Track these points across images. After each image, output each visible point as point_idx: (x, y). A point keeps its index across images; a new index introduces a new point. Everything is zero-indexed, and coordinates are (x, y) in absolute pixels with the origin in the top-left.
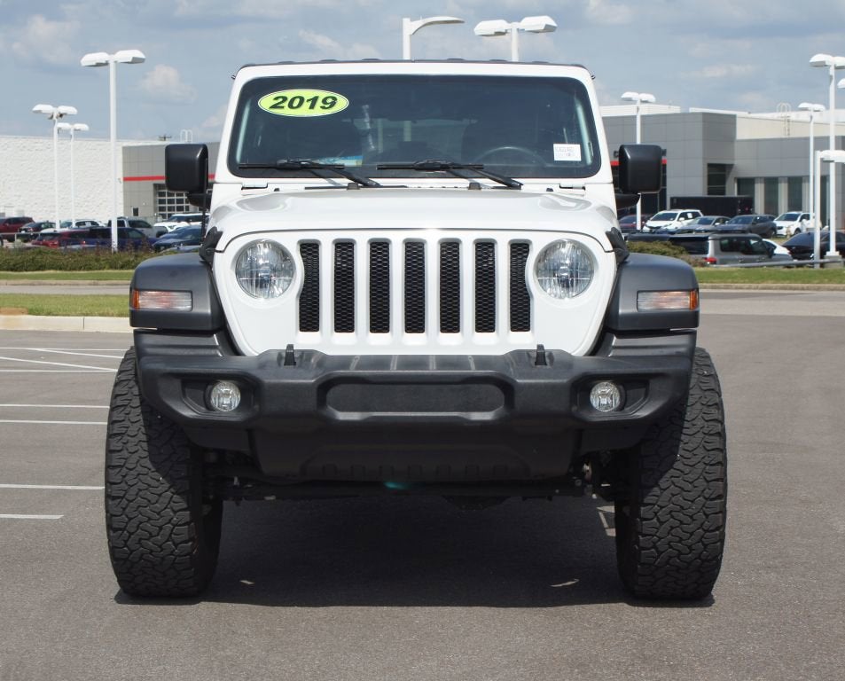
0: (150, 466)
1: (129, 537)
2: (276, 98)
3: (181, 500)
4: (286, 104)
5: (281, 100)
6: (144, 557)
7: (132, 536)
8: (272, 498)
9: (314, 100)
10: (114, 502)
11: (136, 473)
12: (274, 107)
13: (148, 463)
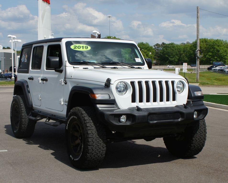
0: (98, 137)
1: (92, 155)
2: (74, 46)
3: (104, 145)
4: (77, 48)
5: (75, 47)
6: (94, 159)
7: (93, 154)
8: (113, 142)
9: (83, 47)
10: (90, 146)
11: (95, 139)
12: (74, 48)
13: (97, 136)
